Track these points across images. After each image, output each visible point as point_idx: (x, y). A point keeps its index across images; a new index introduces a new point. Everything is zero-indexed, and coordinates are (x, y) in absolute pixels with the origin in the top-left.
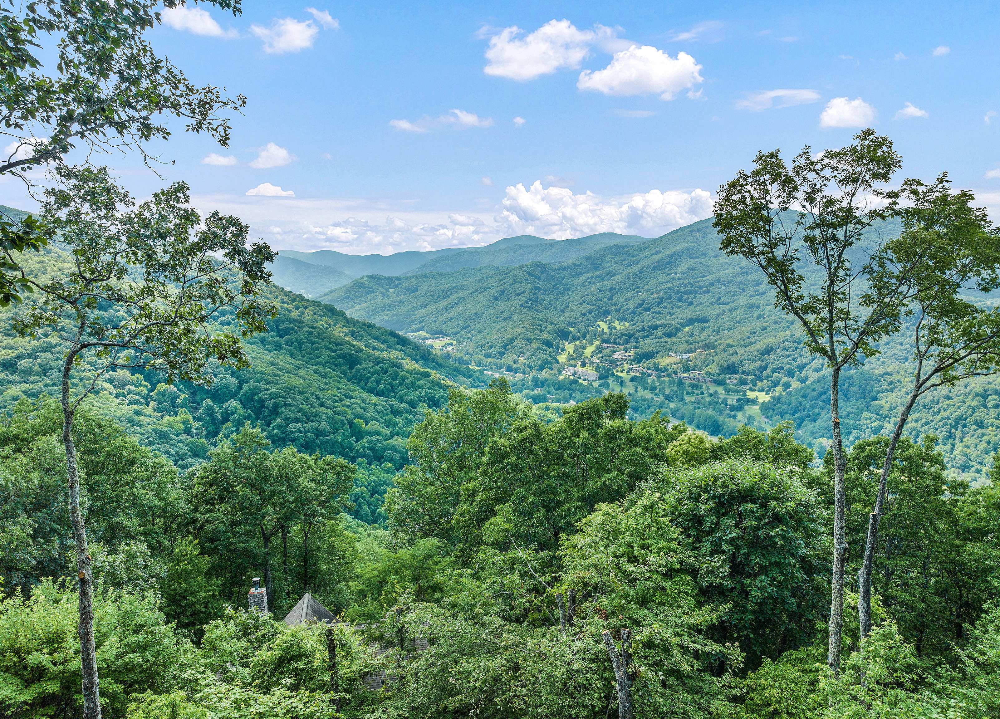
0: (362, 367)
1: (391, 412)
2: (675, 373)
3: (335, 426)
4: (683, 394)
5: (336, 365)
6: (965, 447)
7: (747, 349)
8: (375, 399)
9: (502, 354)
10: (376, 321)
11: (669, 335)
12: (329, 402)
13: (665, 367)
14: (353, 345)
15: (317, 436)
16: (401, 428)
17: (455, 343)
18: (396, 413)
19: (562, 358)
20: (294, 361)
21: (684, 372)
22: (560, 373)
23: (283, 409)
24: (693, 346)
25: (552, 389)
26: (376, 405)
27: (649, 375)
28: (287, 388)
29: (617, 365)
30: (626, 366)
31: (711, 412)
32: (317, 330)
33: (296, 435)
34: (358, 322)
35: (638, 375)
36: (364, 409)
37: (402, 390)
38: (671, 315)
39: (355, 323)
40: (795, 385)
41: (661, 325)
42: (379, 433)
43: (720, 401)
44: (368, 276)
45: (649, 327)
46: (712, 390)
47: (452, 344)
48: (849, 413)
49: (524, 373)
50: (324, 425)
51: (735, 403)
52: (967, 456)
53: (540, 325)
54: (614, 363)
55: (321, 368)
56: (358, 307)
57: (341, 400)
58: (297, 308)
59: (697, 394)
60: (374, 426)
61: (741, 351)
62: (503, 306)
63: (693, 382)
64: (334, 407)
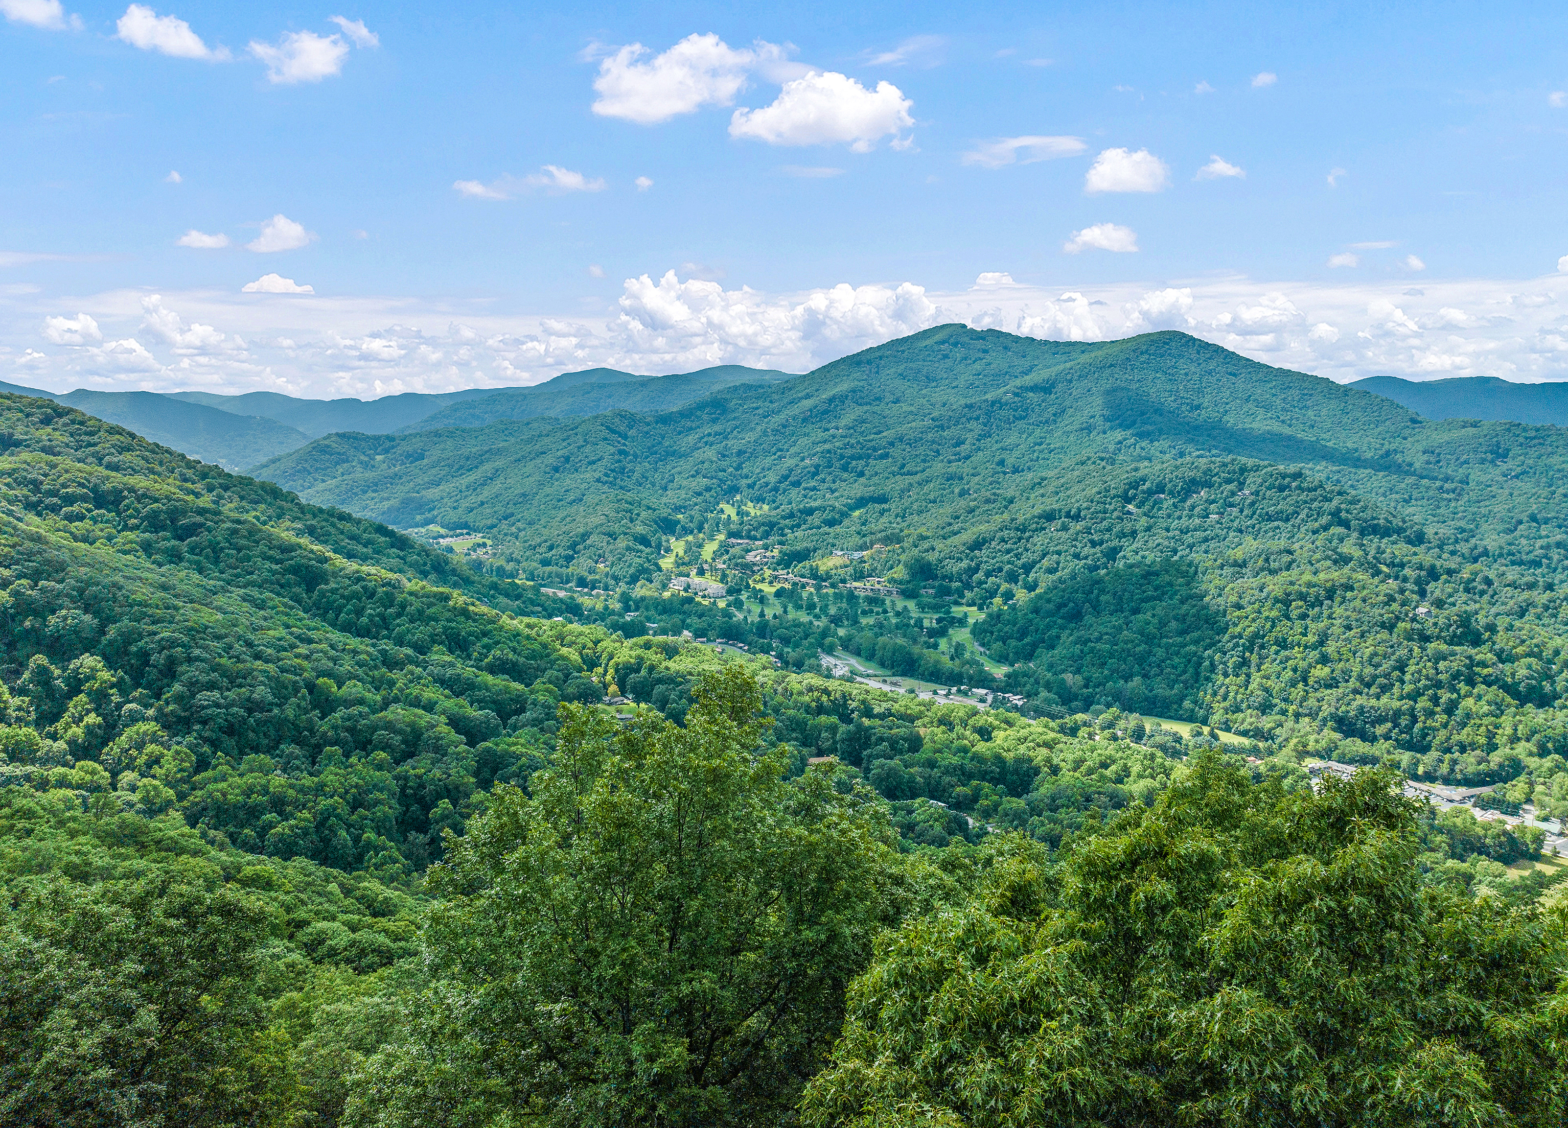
0: (328, 587)
1: (384, 663)
2: (844, 581)
3: (282, 692)
4: (856, 612)
5: (282, 586)
6: (1264, 677)
7: (949, 542)
8: (354, 642)
9: (569, 559)
10: (354, 510)
11: (831, 523)
12: (269, 651)
13: (827, 573)
14: (312, 551)
15: (250, 711)
16: (401, 690)
17: (489, 542)
18: (391, 663)
19: (667, 563)
20: (205, 581)
21: (856, 580)
22: (665, 587)
23: (184, 668)
24: (868, 539)
25: (652, 612)
26: (355, 652)
27: (803, 586)
28: (191, 629)
29: (753, 572)
30: (768, 573)
31: (900, 641)
32: (247, 526)
33: (209, 711)
34: (321, 510)
35: (787, 586)
36: (335, 660)
37: (402, 625)
38: (833, 492)
39: (317, 512)
40: (1022, 596)
41: (817, 509)
42: (361, 702)
43: (912, 622)
44: (337, 434)
45: (800, 511)
46: (899, 606)
47: (484, 545)
48: (1101, 635)
49: (606, 588)
50: (261, 692)
51: (934, 625)
52: (1266, 690)
53: (630, 511)
54: (748, 568)
55: (255, 593)
56: (321, 486)
57: (293, 647)
58: (210, 489)
59: (878, 613)
60: (353, 689)
61: (939, 545)
62: (568, 482)
63: (871, 594)
64: (279, 659)
